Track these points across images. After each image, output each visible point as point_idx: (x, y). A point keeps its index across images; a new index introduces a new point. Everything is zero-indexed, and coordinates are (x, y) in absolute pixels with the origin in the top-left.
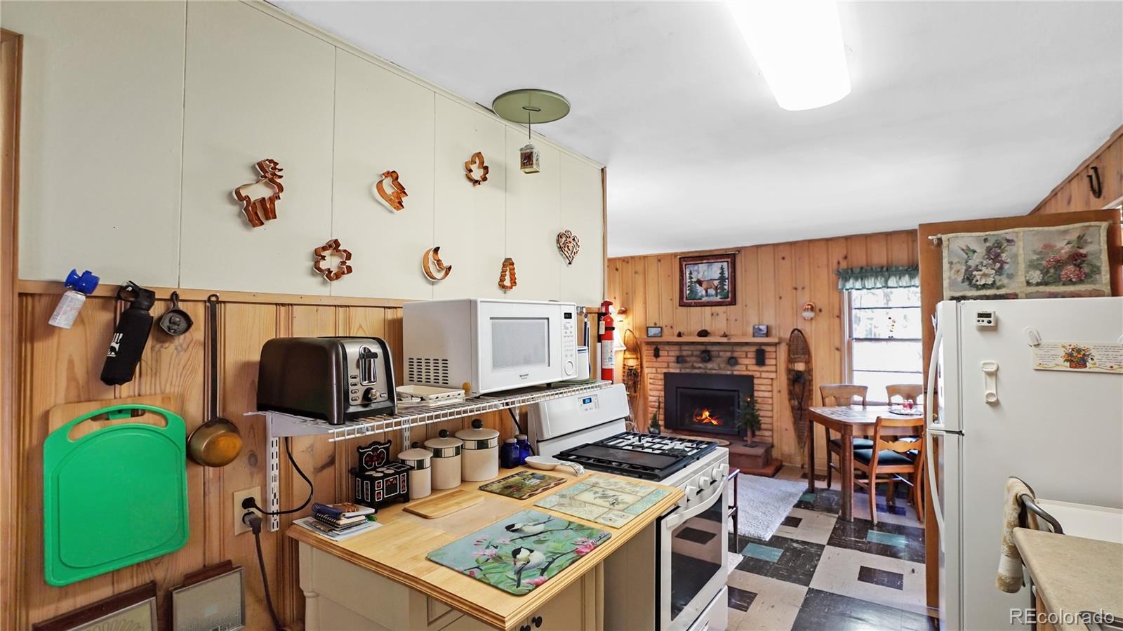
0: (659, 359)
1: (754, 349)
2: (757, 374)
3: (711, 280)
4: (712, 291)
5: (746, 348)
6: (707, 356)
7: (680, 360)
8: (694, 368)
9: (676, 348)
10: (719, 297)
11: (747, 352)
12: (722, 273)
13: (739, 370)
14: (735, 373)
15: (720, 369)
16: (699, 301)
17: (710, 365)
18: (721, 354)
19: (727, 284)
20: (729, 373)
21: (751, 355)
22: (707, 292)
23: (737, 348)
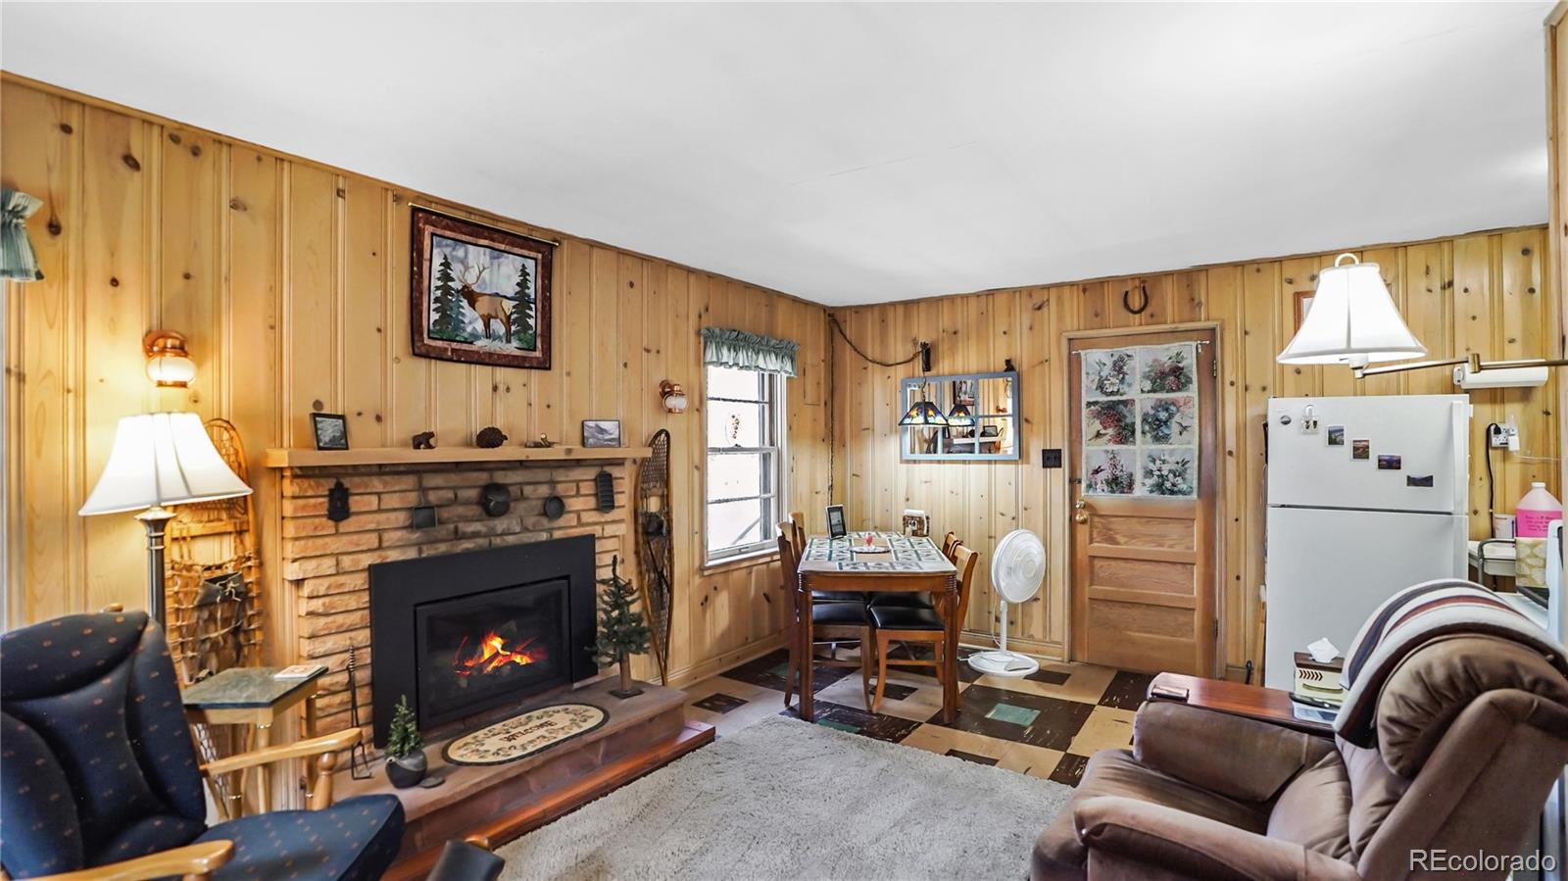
0: (344, 526)
1: (591, 473)
2: (597, 531)
3: (497, 294)
4: (498, 327)
5: (577, 474)
6: (494, 499)
7: (423, 518)
8: (458, 536)
9: (409, 481)
10: (515, 343)
11: (578, 482)
12: (523, 284)
13: (566, 528)
14: (557, 534)
15: (525, 529)
16: (465, 347)
17: (500, 524)
18: (528, 490)
19: (533, 313)
20: (544, 536)
21: (588, 488)
22: (487, 325)
23: (560, 475)
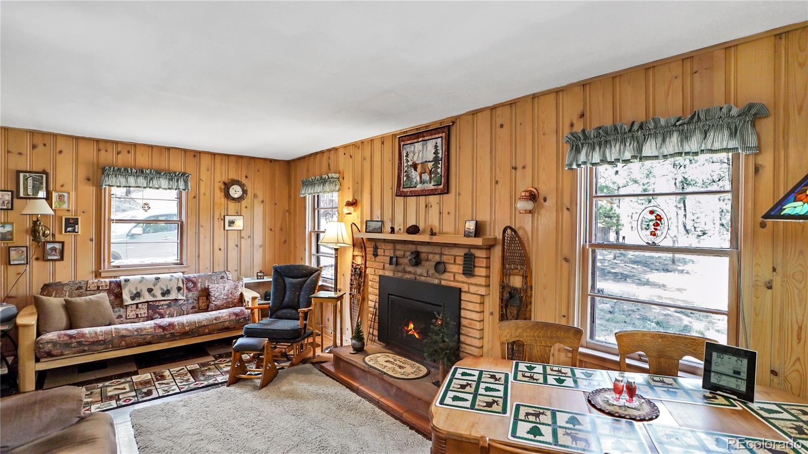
1: (462, 252)
2: (465, 287)
3: (426, 161)
4: (426, 177)
5: (455, 251)
6: (417, 259)
7: (394, 261)
8: (405, 272)
9: (391, 246)
10: (432, 183)
11: (455, 256)
12: (436, 153)
13: (447, 280)
14: (443, 283)
15: (428, 276)
16: (413, 189)
17: (419, 270)
18: (431, 256)
19: (440, 166)
20: (436, 282)
21: (460, 260)
22: (421, 177)
23: (446, 251)
